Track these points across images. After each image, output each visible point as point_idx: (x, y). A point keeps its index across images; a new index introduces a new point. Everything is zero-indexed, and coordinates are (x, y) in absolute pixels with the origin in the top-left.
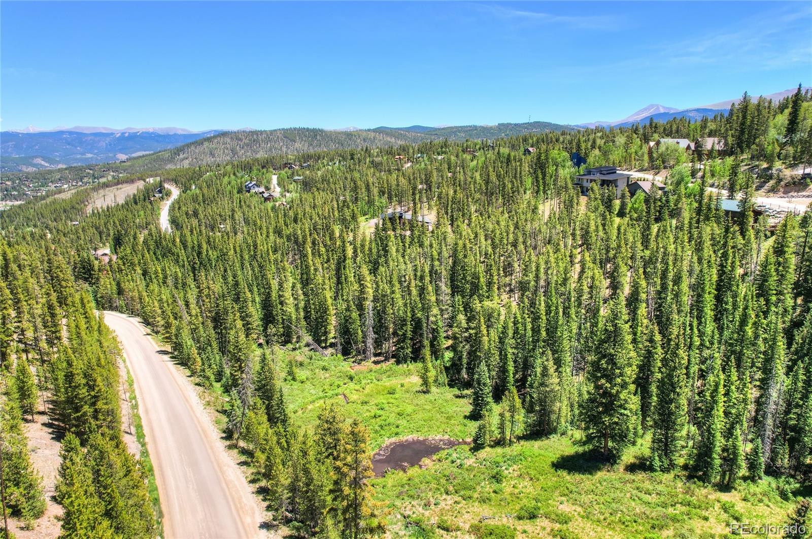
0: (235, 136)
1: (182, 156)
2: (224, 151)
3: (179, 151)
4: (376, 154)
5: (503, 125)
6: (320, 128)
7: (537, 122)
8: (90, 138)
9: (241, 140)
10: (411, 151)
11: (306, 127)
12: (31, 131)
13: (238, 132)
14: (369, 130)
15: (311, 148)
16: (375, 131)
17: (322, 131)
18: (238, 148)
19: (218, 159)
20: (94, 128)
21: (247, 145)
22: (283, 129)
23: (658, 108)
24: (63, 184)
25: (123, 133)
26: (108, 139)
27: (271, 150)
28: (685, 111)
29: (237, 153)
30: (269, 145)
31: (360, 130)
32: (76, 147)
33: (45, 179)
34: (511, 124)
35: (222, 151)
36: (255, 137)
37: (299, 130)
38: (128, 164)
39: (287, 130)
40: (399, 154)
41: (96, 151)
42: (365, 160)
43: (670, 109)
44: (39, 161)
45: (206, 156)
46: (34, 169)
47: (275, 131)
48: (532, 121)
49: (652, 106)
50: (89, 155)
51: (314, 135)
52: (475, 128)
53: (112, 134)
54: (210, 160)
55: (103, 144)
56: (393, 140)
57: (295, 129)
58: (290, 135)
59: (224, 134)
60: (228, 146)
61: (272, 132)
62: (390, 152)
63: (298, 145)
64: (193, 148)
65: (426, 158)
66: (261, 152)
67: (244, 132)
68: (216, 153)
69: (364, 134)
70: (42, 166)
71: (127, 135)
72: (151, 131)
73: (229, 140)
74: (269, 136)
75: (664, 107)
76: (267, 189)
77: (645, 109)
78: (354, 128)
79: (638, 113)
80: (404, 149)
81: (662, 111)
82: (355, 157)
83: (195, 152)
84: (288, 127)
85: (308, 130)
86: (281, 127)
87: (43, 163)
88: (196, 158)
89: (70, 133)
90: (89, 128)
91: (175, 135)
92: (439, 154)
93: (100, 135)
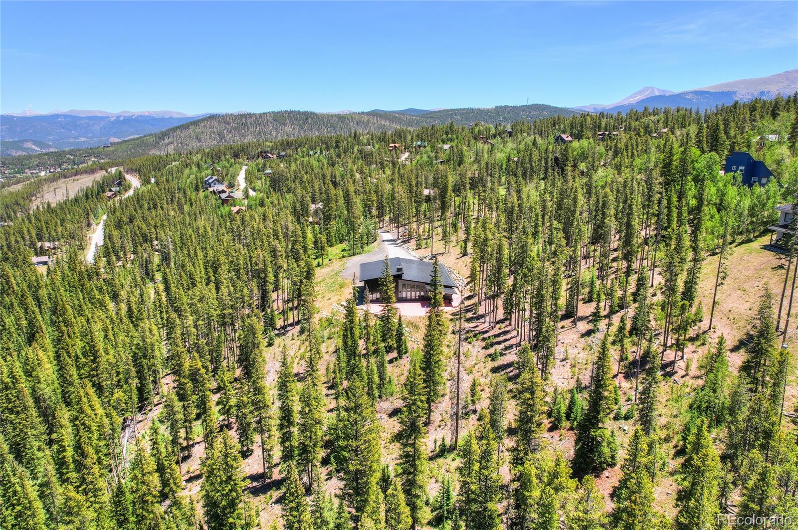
0: (223, 119)
1: (167, 141)
2: (211, 136)
3: (164, 135)
4: (365, 141)
5: (500, 107)
6: (312, 111)
7: (535, 105)
8: (83, 122)
9: (229, 123)
10: (409, 137)
11: (297, 110)
12: (28, 114)
13: (226, 115)
14: (363, 113)
15: (302, 131)
16: (368, 114)
17: (313, 114)
18: (225, 132)
19: (204, 144)
20: (89, 111)
21: (236, 129)
22: (273, 112)
23: (653, 91)
24: (40, 171)
25: (118, 117)
26: (102, 123)
27: (260, 134)
28: (682, 94)
29: (224, 137)
30: (258, 129)
31: (354, 113)
32: (70, 131)
33: (22, 165)
34: (508, 107)
35: (208, 136)
36: (244, 120)
37: (290, 112)
38: (111, 149)
39: (277, 113)
40: (394, 142)
41: (90, 135)
42: (353, 149)
43: (666, 91)
44: (29, 145)
45: (192, 140)
46: (24, 153)
47: (265, 114)
48: (530, 103)
49: (647, 89)
50: (83, 139)
51: (305, 118)
52: (472, 111)
53: (107, 117)
54: (196, 144)
55: (97, 128)
56: (387, 123)
57: (285, 112)
58: (280, 118)
59: (212, 117)
60: (215, 130)
61: (261, 115)
62: (383, 139)
63: (288, 129)
64: (178, 132)
65: (428, 148)
66: (249, 137)
67: (232, 115)
68: (203, 137)
69: (357, 117)
70: (32, 150)
71: (122, 118)
72: (146, 114)
73: (216, 124)
74: (259, 120)
75: (659, 90)
76: (231, 186)
77: (640, 92)
78: (348, 111)
79: (632, 96)
80: (400, 135)
81: (657, 93)
82: (341, 144)
83: (180, 137)
84: (279, 110)
85: (299, 112)
86: (271, 110)
87: (34, 147)
88: (181, 143)
89: (66, 116)
90: (84, 111)
91: (170, 118)
92: (444, 142)
93: (94, 119)
